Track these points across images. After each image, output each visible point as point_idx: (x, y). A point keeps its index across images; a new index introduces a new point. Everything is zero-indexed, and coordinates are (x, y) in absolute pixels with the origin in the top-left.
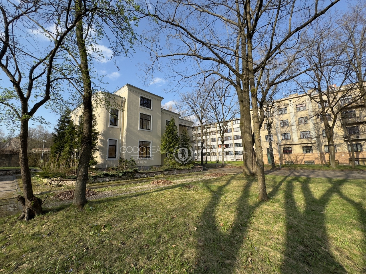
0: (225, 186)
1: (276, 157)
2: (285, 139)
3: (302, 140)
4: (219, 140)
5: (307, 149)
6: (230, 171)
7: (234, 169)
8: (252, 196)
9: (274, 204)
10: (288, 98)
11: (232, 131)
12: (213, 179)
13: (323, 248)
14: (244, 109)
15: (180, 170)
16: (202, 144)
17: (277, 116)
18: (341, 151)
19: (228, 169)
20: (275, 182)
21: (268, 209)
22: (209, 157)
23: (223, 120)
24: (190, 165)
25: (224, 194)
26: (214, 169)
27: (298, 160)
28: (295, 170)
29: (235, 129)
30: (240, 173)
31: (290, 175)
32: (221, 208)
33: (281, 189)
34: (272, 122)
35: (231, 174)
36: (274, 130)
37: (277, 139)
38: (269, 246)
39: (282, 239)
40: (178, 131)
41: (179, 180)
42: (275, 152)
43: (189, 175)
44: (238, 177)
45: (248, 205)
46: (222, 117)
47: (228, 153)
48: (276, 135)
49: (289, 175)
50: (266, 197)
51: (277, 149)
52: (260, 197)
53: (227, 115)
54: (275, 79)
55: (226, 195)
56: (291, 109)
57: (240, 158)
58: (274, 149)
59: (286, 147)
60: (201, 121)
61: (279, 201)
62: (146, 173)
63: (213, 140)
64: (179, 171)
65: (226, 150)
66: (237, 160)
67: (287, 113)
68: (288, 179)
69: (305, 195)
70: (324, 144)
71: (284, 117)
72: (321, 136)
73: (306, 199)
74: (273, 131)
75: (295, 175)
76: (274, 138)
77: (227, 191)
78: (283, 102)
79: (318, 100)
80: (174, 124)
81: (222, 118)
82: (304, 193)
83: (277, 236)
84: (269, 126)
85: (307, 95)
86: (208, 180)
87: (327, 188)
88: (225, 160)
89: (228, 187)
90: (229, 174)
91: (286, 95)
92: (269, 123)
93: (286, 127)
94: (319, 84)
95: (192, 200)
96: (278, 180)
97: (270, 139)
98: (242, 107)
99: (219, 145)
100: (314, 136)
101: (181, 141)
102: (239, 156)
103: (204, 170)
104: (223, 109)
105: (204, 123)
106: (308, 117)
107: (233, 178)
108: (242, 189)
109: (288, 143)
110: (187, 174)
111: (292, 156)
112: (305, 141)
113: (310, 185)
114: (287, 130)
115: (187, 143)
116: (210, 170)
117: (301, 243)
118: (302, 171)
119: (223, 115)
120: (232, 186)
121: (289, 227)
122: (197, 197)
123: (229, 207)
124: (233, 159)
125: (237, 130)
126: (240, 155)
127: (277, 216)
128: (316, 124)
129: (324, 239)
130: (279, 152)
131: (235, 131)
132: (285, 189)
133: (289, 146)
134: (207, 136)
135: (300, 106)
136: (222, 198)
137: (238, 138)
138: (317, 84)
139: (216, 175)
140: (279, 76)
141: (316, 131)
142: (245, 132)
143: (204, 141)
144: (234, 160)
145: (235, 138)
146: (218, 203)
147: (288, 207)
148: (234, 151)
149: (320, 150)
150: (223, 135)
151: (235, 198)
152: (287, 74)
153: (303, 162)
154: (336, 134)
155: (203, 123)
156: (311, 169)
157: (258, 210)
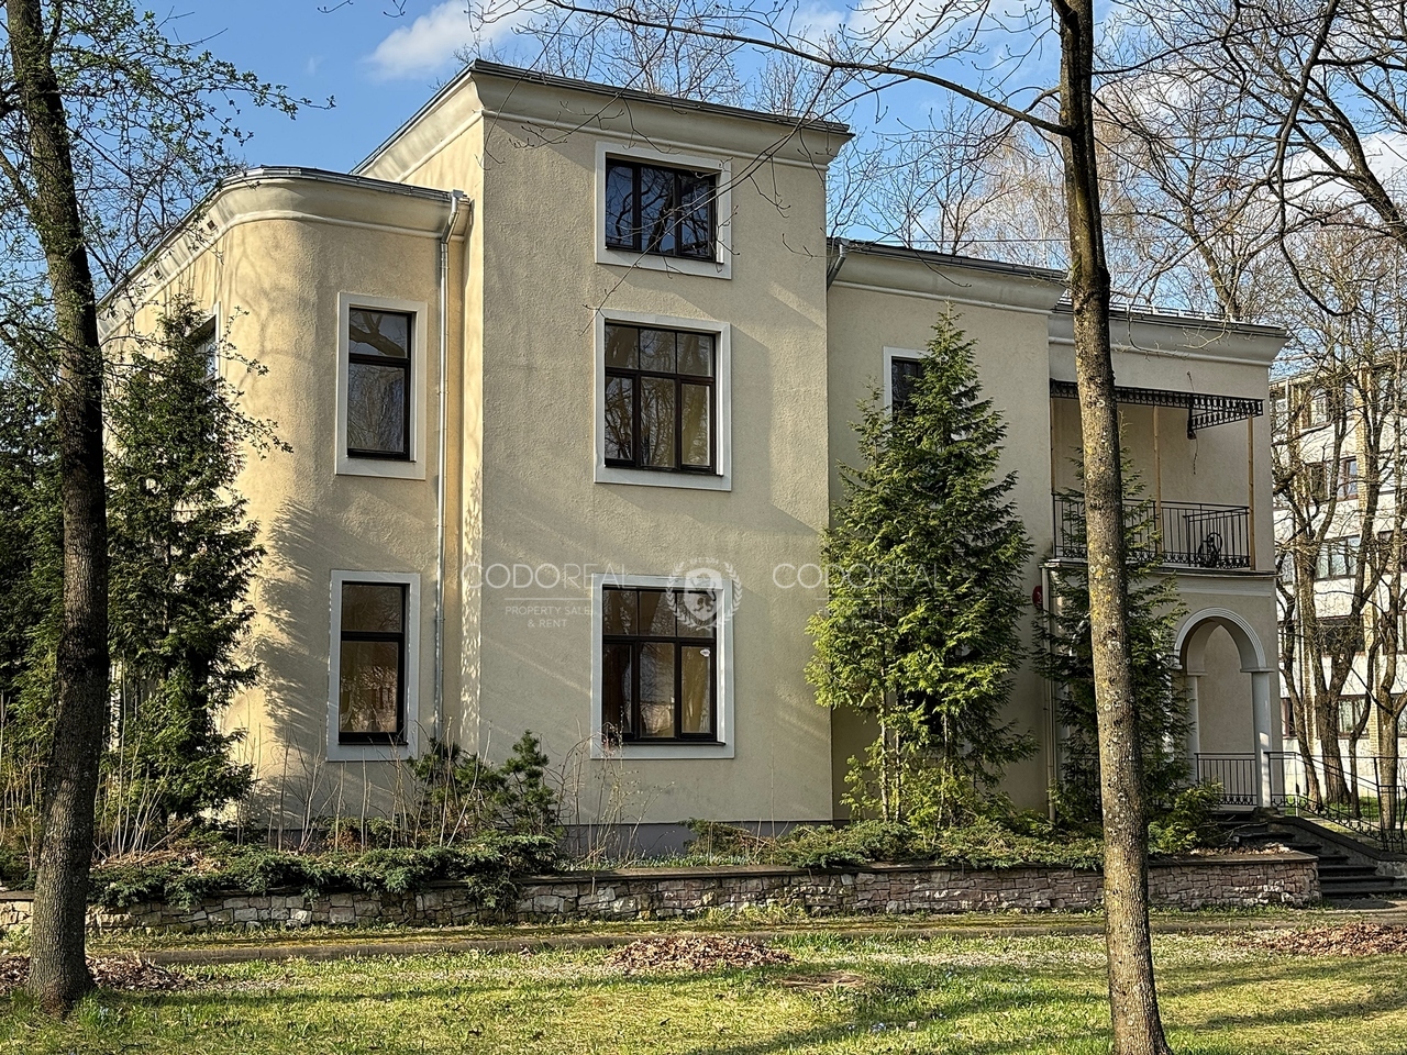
62: (626, 881)
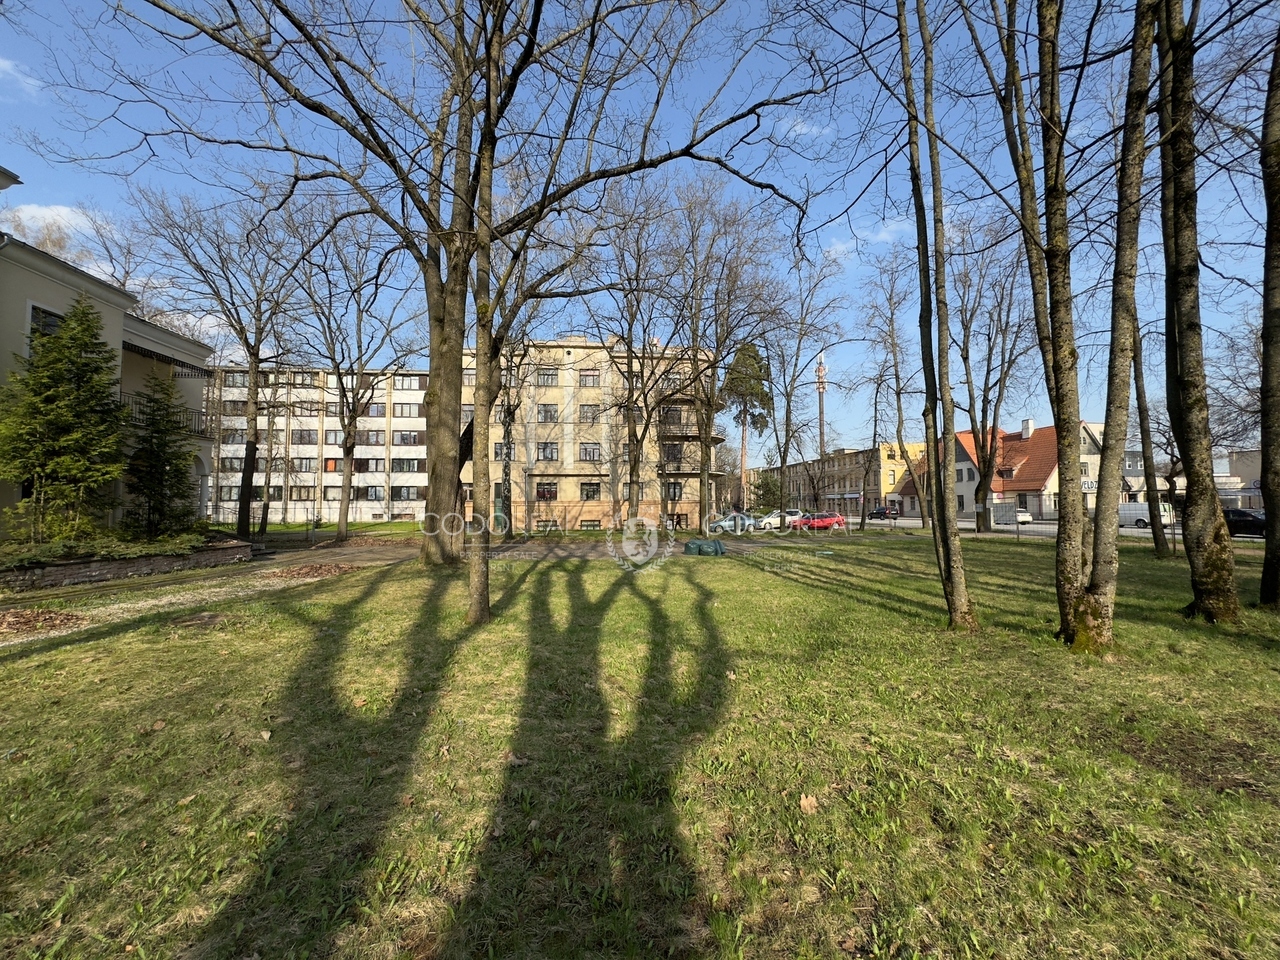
0: (357, 602)
1: (519, 509)
2: (545, 458)
3: (583, 465)
4: (331, 439)
5: (590, 491)
6: (371, 555)
7: (382, 549)
8: (449, 616)
9: (503, 626)
10: (566, 344)
11: (388, 411)
12: (305, 585)
13: (587, 685)
14: (445, 348)
15: (125, 560)
16: (252, 449)
17: (532, 388)
18: (649, 498)
19: (365, 548)
20: (510, 576)
21: (489, 640)
22: (274, 505)
23: (355, 366)
24: (185, 536)
25: (358, 624)
26: (304, 553)
27: (568, 517)
28: (557, 545)
29: (398, 408)
30: (410, 558)
31: (546, 556)
32: (351, 662)
33: (521, 593)
34: (518, 405)
35: (374, 564)
36: (520, 428)
37: (525, 455)
38: (490, 712)
39: (517, 691)
40: (118, 374)
41: (122, 605)
42: (516, 495)
43: (181, 581)
44: (402, 573)
45: (438, 641)
46: (355, 354)
47: (362, 493)
48: (525, 444)
49: (544, 558)
50: (487, 613)
51: (523, 485)
52: (472, 614)
53: (376, 351)
54: (540, 282)
55: (364, 626)
56: (567, 377)
57: (407, 512)
58: (513, 486)
59: (545, 480)
60: (253, 351)
61: (515, 618)
63: (304, 437)
64: (115, 565)
65: (359, 480)
66: (394, 517)
67: (556, 386)
68: (540, 566)
69: (572, 598)
70: (623, 481)
71: (550, 396)
72: (620, 460)
73: (573, 606)
74: (517, 430)
75: (557, 556)
76: (518, 452)
77: (368, 617)
78: (553, 350)
79: (624, 368)
80: (95, 336)
81: (353, 359)
82: (571, 595)
83: (506, 689)
84: (510, 413)
85: (604, 347)
86: (283, 591)
87: (613, 580)
88: (350, 519)
89: (369, 605)
90: (369, 564)
91: (560, 335)
92: (509, 405)
93: (552, 425)
94: (630, 330)
95: (225, 661)
96: (518, 571)
97: (508, 455)
98: (436, 341)
99: (327, 460)
100: (607, 458)
101: (135, 426)
102: (405, 504)
103: (258, 555)
104: (359, 325)
105: (266, 360)
106: (602, 407)
107: (384, 576)
108: (418, 604)
109: (551, 471)
110: (163, 577)
111: (557, 507)
112: (588, 469)
113: (585, 576)
114: (553, 435)
115: (174, 437)
116: (288, 555)
117: (553, 687)
118: (573, 546)
119: (360, 347)
120: (384, 599)
121: (535, 665)
122: (248, 648)
123: (379, 655)
124: (381, 516)
125: (406, 413)
126: (408, 499)
127: (509, 650)
128: (614, 428)
129: (592, 670)
130: (527, 495)
131: (398, 413)
132: (532, 591)
133: (551, 478)
134: (277, 419)
135: (588, 373)
136: (355, 636)
137: (405, 440)
138: (626, 326)
139: (315, 570)
140: (550, 275)
141: (613, 446)
142: (441, 423)
143: (257, 435)
144: (385, 519)
145: (397, 440)
146: (338, 653)
147: (535, 628)
148: (386, 488)
149: (615, 495)
150: (350, 424)
151: (397, 631)
152: (570, 277)
153: (579, 523)
154: (647, 457)
155: (262, 361)
156: (593, 539)
157: (466, 648)
